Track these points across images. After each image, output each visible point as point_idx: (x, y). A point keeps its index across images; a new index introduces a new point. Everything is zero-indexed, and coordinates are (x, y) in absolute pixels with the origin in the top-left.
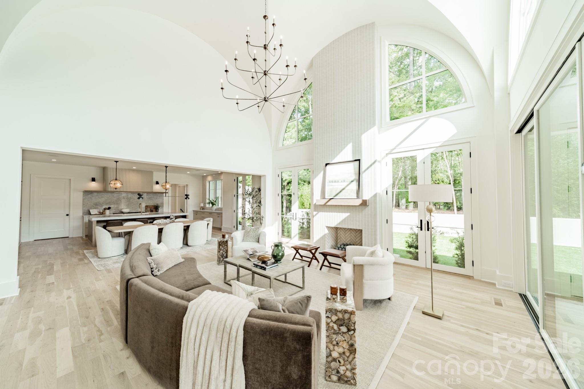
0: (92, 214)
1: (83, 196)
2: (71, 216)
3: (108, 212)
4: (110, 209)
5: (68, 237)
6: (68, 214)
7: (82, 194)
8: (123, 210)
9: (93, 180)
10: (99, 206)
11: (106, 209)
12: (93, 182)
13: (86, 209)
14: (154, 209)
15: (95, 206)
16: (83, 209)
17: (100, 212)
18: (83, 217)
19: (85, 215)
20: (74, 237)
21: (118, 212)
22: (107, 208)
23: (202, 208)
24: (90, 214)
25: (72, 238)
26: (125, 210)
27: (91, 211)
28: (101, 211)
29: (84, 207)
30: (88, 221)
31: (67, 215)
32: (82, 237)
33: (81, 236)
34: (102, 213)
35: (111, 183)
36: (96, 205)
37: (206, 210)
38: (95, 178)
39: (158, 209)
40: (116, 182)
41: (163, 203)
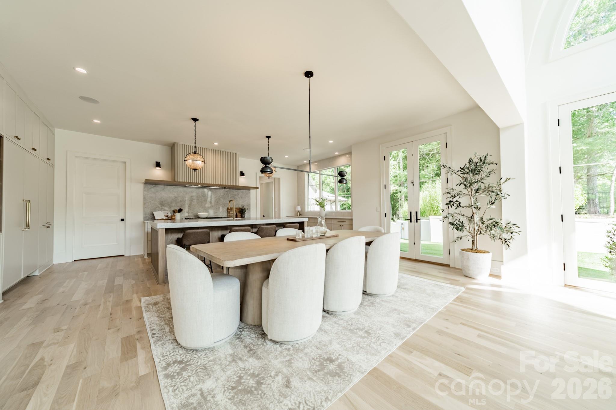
0: (156, 219)
1: (144, 191)
2: (127, 220)
3: (178, 216)
4: (181, 213)
5: (124, 255)
6: (122, 218)
7: (141, 186)
8: (199, 214)
9: (158, 165)
10: (165, 206)
11: (177, 212)
12: (157, 168)
13: (149, 212)
14: (239, 212)
15: (161, 206)
16: (144, 211)
17: (167, 216)
18: (144, 223)
19: (147, 220)
20: (132, 255)
21: (191, 216)
22: (178, 210)
23: (299, 213)
24: (154, 219)
25: (130, 256)
26: (203, 213)
27: (155, 213)
28: (170, 215)
29: (146, 208)
30: (150, 230)
31: (122, 220)
32: (142, 257)
33: (142, 253)
34: (170, 218)
35: (187, 159)
36: (162, 204)
37: (303, 215)
38: (160, 162)
39: (244, 213)
40: (196, 156)
41: (250, 205)
